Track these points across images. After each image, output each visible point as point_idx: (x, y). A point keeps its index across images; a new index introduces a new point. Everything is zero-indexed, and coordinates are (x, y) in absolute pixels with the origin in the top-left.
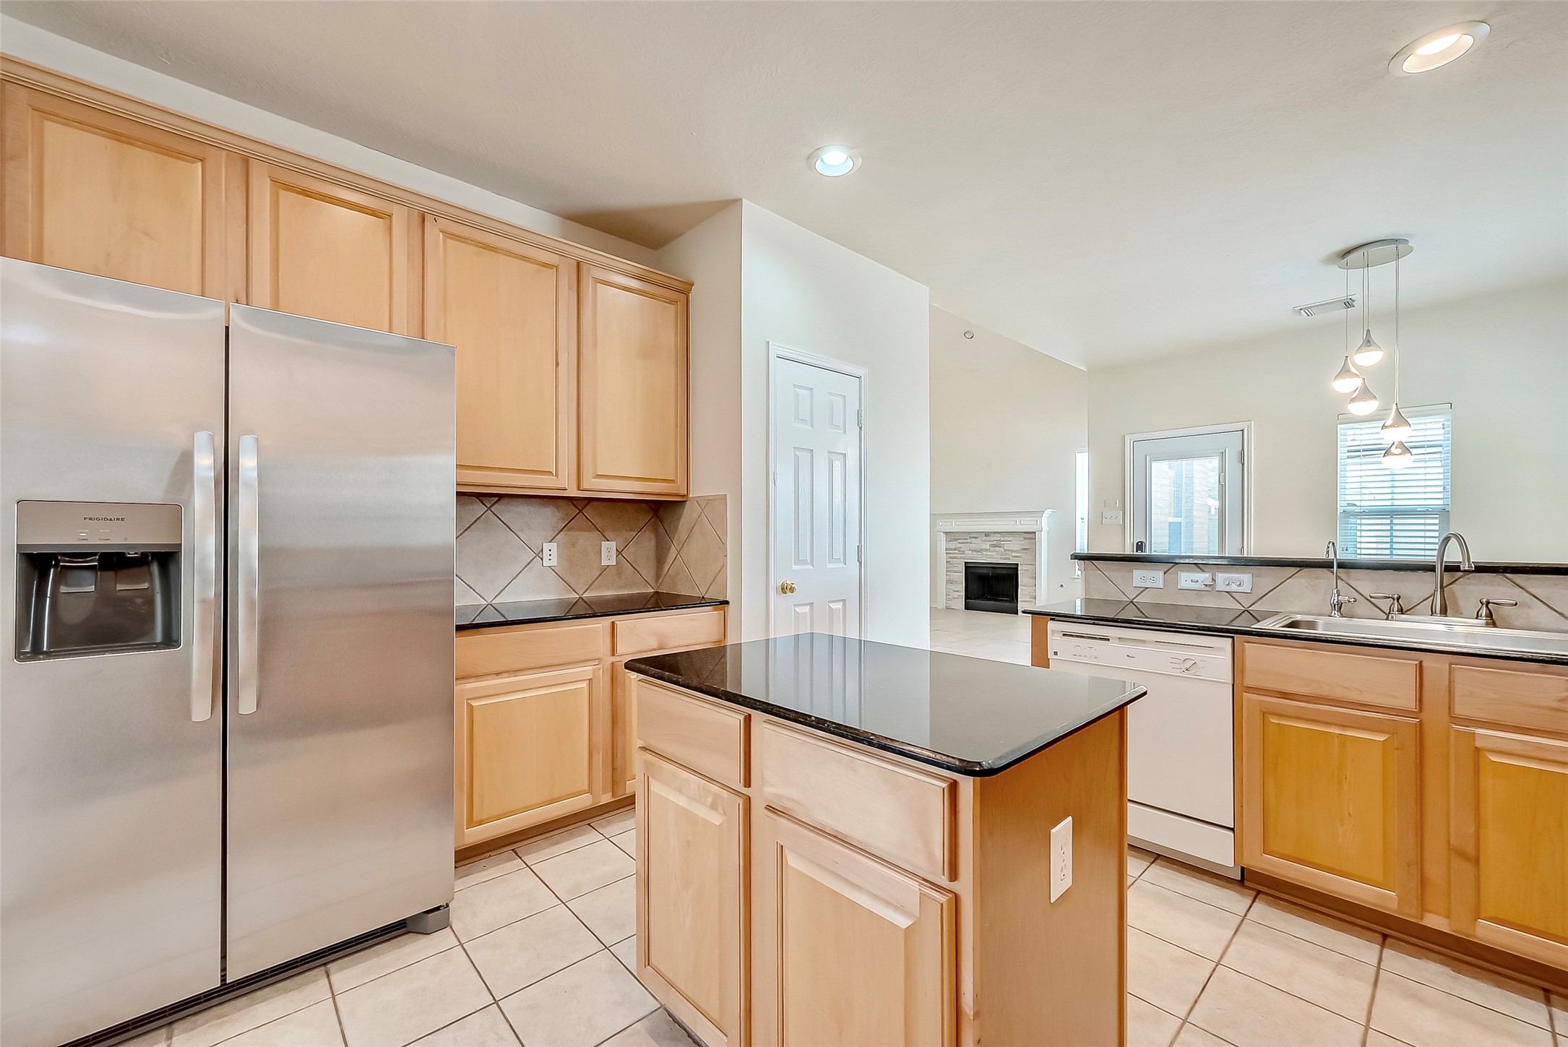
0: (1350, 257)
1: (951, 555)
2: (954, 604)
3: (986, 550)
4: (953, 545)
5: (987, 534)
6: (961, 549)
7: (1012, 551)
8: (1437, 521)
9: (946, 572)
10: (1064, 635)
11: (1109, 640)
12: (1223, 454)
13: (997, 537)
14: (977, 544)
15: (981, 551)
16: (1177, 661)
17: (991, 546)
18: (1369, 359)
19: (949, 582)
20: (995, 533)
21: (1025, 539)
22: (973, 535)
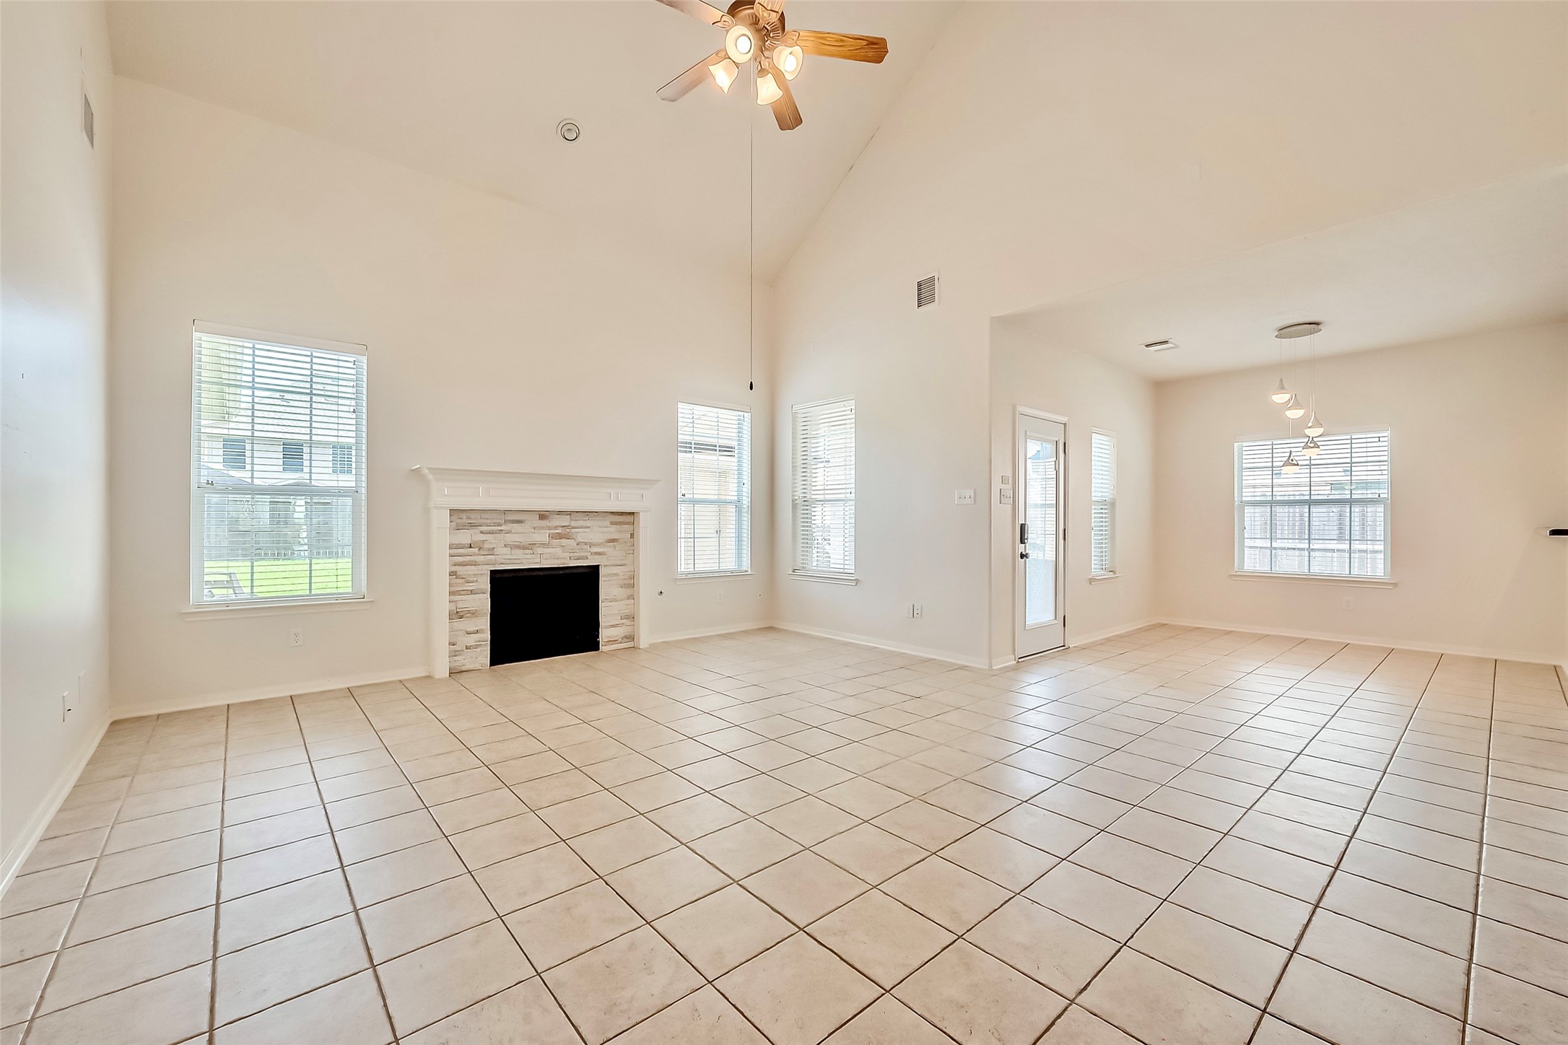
1: (461, 559)
2: (466, 661)
3: (544, 545)
4: (465, 537)
5: (543, 516)
6: (486, 546)
7: (591, 545)
9: (451, 593)
13: (564, 521)
14: (518, 534)
15: (530, 546)
17: (552, 537)
19: (456, 615)
20: (560, 513)
21: (612, 523)
22: (514, 517)
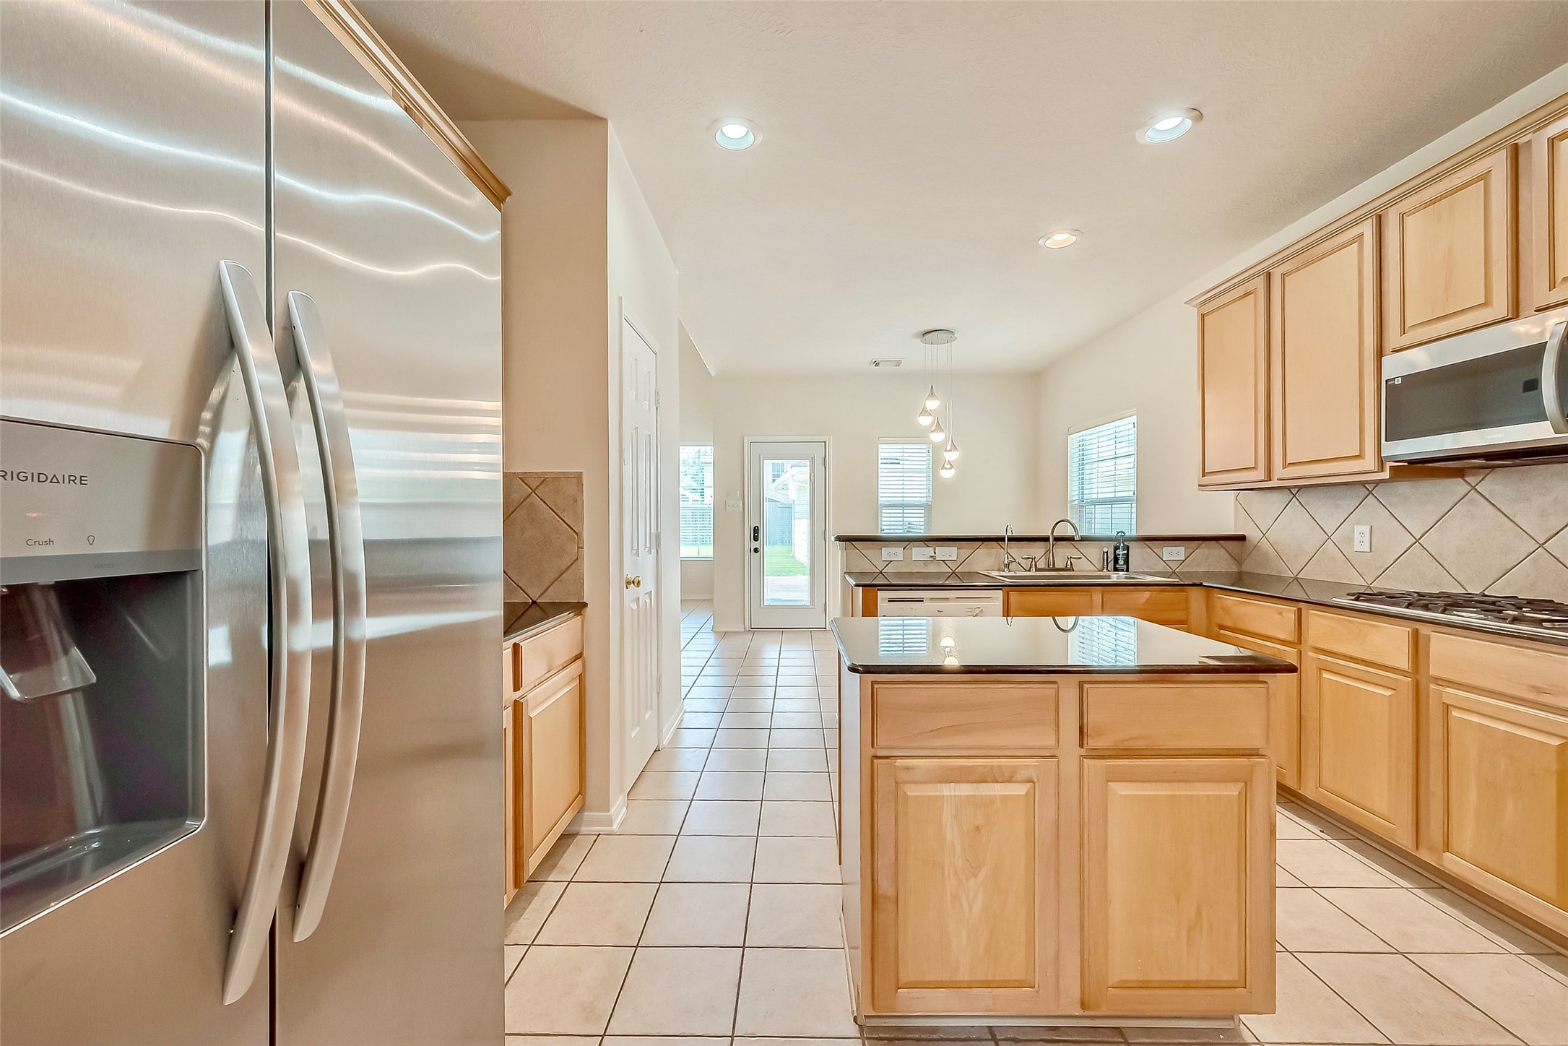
0: (928, 336)
8: (923, 511)
10: (889, 601)
11: (923, 601)
12: (813, 459)
16: (970, 610)
18: (932, 404)
